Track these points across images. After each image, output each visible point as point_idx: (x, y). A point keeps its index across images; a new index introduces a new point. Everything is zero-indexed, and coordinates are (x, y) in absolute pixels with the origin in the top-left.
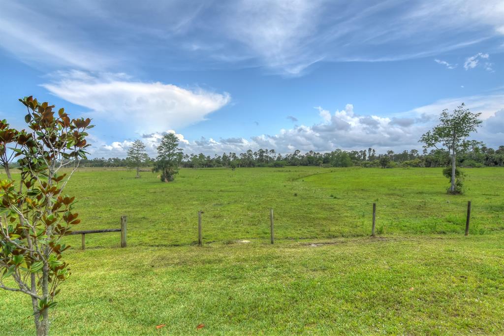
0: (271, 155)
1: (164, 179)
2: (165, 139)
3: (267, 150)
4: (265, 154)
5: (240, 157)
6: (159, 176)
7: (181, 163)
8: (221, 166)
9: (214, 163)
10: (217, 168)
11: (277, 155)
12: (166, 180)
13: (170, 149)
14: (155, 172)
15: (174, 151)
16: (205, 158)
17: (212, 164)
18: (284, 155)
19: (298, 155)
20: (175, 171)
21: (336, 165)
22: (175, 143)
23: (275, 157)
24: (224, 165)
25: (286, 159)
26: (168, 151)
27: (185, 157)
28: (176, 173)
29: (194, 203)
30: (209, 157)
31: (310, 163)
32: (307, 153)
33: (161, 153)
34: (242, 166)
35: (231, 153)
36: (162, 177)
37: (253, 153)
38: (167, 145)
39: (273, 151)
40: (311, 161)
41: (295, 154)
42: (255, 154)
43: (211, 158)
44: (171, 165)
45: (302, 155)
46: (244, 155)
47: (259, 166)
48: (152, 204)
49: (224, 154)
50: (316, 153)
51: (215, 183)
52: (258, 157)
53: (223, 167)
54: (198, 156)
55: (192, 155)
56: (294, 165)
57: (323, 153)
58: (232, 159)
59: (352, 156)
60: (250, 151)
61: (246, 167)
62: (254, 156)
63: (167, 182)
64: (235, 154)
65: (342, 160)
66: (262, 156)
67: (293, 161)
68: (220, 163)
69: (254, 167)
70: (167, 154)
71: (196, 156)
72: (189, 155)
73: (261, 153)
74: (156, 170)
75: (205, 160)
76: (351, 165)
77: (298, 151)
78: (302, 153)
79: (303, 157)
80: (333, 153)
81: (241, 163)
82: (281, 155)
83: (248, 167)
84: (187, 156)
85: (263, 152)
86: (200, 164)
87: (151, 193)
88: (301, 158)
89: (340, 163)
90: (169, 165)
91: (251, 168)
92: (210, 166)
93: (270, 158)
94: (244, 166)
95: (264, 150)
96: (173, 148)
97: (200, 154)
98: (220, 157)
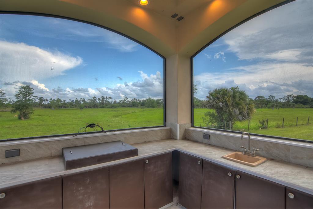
0: (110, 100)
1: (21, 118)
2: (22, 89)
3: (106, 97)
4: (105, 100)
5: (88, 101)
6: (16, 115)
7: (41, 105)
8: (74, 108)
9: (68, 105)
10: (70, 109)
11: (113, 100)
12: (22, 118)
13: (26, 96)
14: (13, 112)
15: (30, 97)
16: (62, 101)
17: (67, 106)
18: (118, 101)
19: (127, 100)
20: (31, 112)
21: (148, 107)
22: (31, 92)
23: (112, 101)
24: (76, 106)
25: (119, 103)
26: (25, 97)
27: (45, 101)
28: (31, 113)
29: (38, 133)
30: (65, 101)
31: (133, 106)
32: (132, 100)
33: (19, 99)
34: (89, 107)
35: (81, 99)
36: (19, 116)
37: (97, 99)
38: (24, 93)
39: (110, 98)
40: (134, 104)
41: (125, 100)
42: (99, 99)
43: (67, 101)
44: (27, 108)
45: (129, 101)
46: (91, 100)
47: (101, 107)
48: (3, 135)
49: (77, 99)
50: (138, 99)
51: (62, 120)
52: (101, 101)
53: (75, 108)
54: (56, 100)
55: (51, 99)
56: (124, 107)
57: (141, 100)
58: (82, 103)
59: (158, 102)
60: (95, 97)
61: (92, 108)
62: (98, 101)
63: (24, 119)
64: (84, 99)
65: (152, 104)
66: (104, 101)
67: (123, 104)
68: (73, 105)
69: (97, 108)
70: (24, 99)
71: (54, 100)
72: (48, 99)
73: (103, 99)
74: (14, 111)
75: (61, 103)
76: (157, 107)
77: (126, 98)
78: (129, 100)
79: (130, 102)
80: (147, 100)
81: (88, 105)
82: (116, 100)
83: (93, 108)
84: (47, 100)
85: (104, 98)
86: (56, 106)
87: (6, 128)
88: (128, 102)
89: (151, 106)
90: (25, 108)
91: (95, 109)
92: (65, 107)
93: (109, 102)
94: (90, 108)
95: (105, 97)
96: (29, 96)
97: (57, 99)
98: (73, 101)
